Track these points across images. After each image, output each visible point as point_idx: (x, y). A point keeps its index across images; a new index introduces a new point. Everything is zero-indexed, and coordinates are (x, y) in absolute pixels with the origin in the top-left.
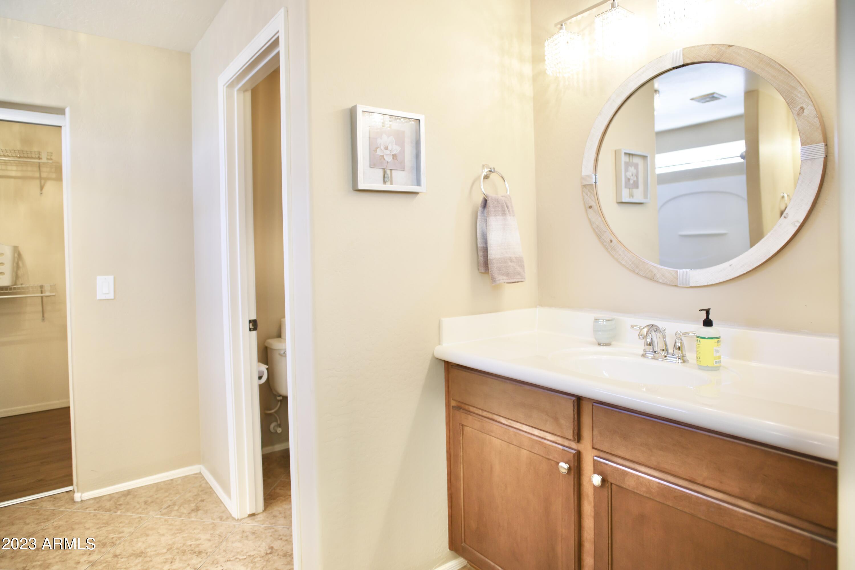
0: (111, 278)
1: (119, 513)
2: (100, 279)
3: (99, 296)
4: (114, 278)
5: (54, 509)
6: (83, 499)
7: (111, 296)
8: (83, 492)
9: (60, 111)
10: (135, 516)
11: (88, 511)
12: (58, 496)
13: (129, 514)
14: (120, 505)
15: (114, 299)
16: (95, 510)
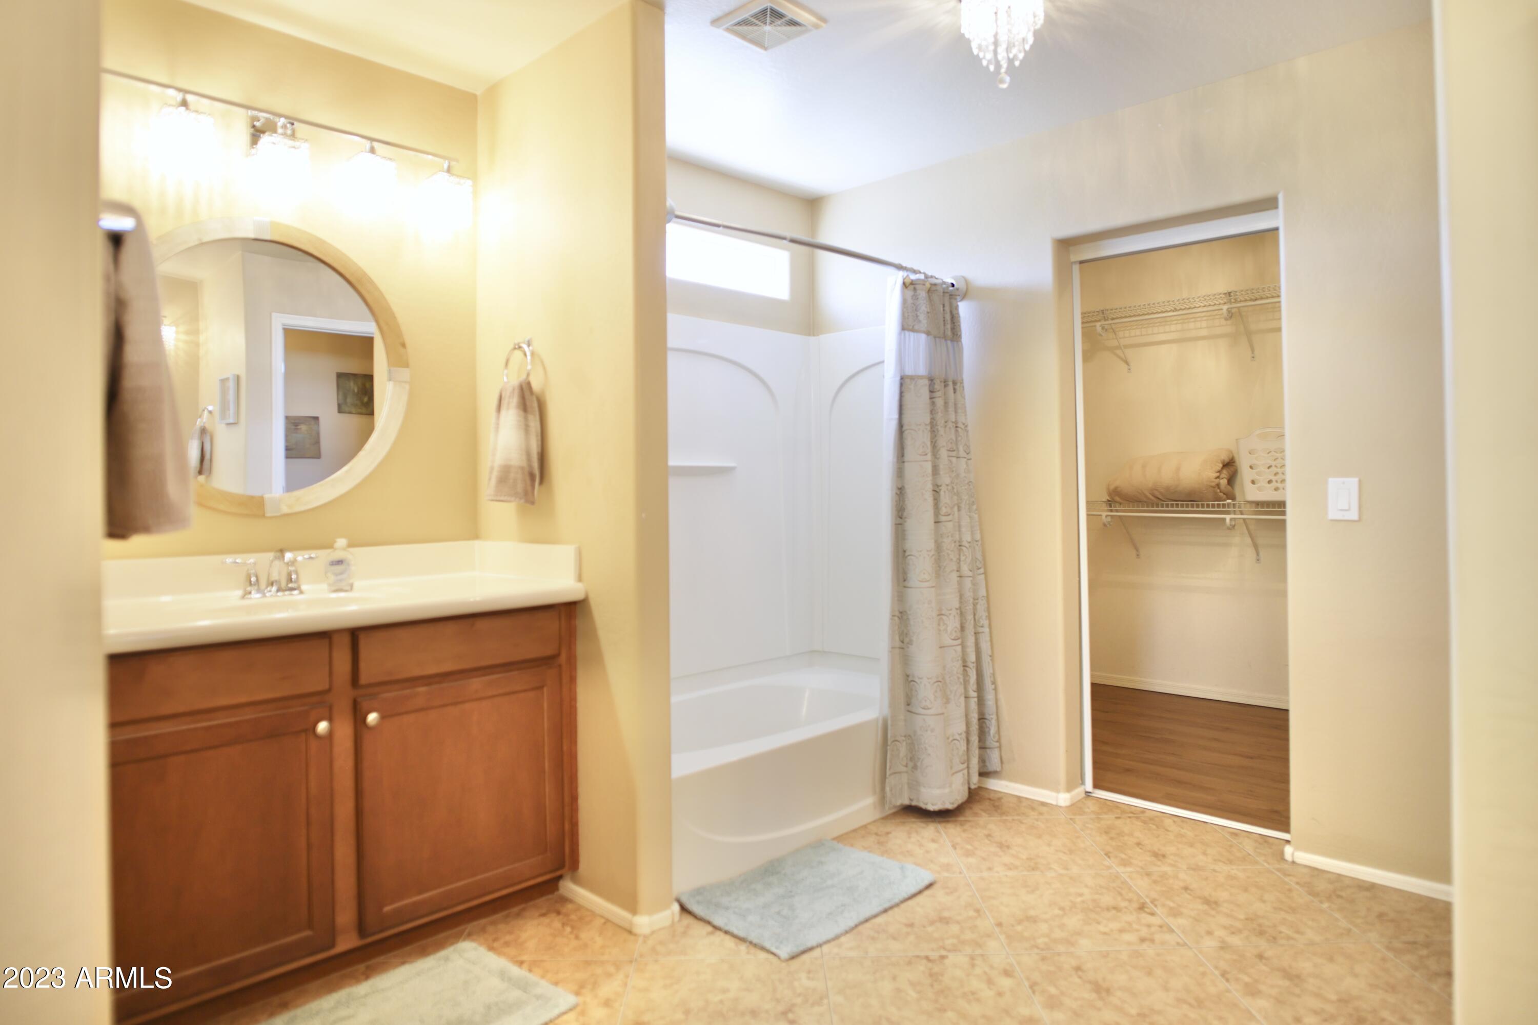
0: (1353, 482)
1: (1325, 905)
2: (1334, 483)
3: (1333, 514)
4: (1360, 482)
5: (1251, 854)
6: (1298, 860)
7: (1354, 515)
8: (1297, 848)
9: (1268, 204)
10: (1344, 923)
11: (1287, 879)
12: (1271, 840)
13: (1337, 915)
14: (1339, 897)
15: (1360, 520)
16: (1298, 883)
